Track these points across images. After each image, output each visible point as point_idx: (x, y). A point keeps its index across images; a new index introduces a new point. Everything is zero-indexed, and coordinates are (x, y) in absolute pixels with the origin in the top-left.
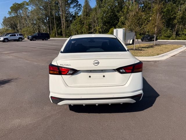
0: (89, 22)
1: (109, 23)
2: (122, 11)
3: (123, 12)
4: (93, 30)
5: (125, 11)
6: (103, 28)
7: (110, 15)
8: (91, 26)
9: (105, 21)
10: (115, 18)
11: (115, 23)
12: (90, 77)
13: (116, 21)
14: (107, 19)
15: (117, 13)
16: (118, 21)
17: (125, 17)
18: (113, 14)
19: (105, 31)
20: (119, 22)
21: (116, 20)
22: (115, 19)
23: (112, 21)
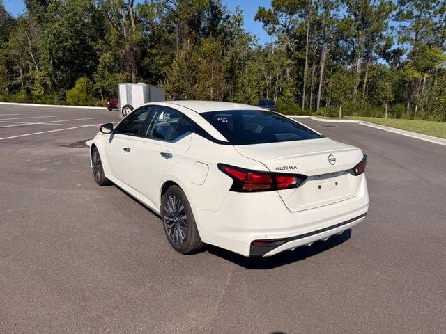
0: (7, 56)
1: (70, 64)
2: (104, 39)
3: (107, 42)
4: (21, 77)
5: (113, 40)
6: (56, 77)
7: (73, 45)
8: (14, 68)
9: (59, 59)
10: (87, 53)
11: (88, 66)
12: (320, 187)
13: (91, 62)
14: (64, 55)
15: (91, 41)
16: (98, 63)
17: (115, 55)
18: (81, 43)
19: (60, 83)
20: (100, 66)
21: (89, 60)
22: (86, 56)
23: (80, 61)
